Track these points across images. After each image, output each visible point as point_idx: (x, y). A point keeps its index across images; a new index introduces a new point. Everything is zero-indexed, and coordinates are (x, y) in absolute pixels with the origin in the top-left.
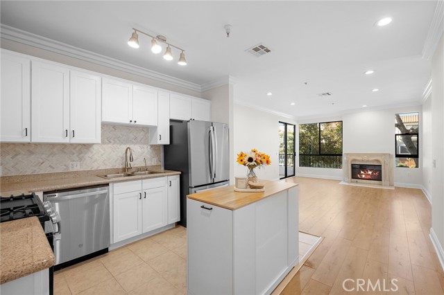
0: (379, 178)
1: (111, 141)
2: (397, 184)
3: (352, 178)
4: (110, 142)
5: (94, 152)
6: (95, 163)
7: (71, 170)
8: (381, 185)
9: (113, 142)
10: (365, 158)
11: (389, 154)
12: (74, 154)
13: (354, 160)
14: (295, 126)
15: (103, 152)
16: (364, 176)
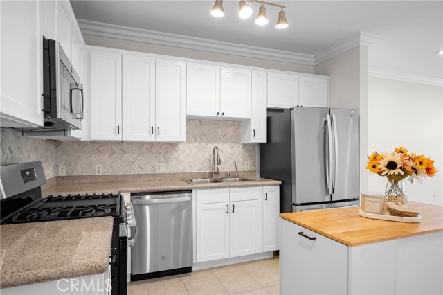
1: (197, 138)
4: (196, 140)
5: (180, 152)
6: (181, 165)
7: (158, 172)
9: (199, 140)
12: (160, 153)
15: (188, 152)
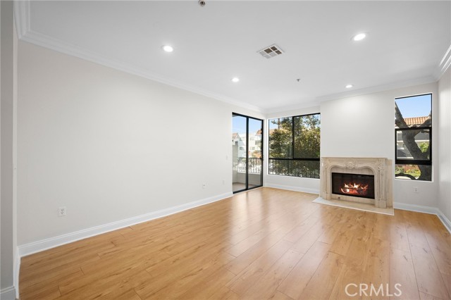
0: (370, 194)
2: (397, 205)
3: (333, 192)
8: (373, 205)
10: (351, 164)
11: (386, 159)
13: (336, 167)
14: (263, 121)
16: (348, 191)
